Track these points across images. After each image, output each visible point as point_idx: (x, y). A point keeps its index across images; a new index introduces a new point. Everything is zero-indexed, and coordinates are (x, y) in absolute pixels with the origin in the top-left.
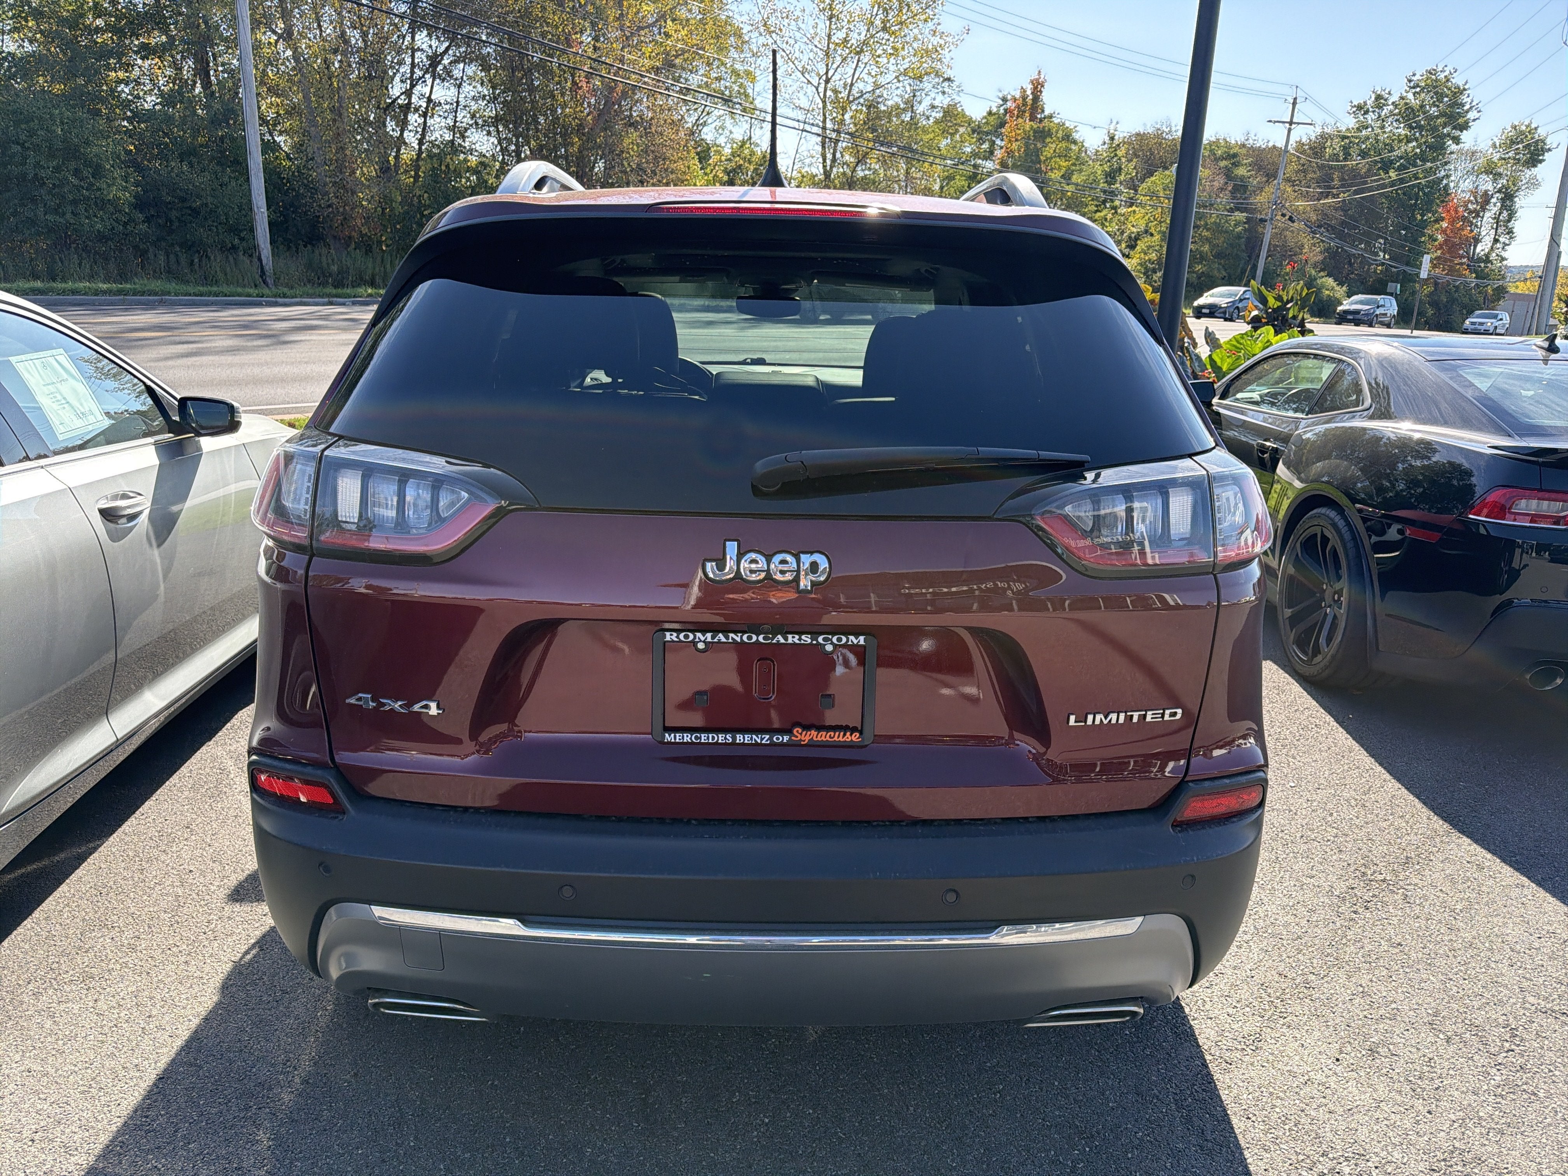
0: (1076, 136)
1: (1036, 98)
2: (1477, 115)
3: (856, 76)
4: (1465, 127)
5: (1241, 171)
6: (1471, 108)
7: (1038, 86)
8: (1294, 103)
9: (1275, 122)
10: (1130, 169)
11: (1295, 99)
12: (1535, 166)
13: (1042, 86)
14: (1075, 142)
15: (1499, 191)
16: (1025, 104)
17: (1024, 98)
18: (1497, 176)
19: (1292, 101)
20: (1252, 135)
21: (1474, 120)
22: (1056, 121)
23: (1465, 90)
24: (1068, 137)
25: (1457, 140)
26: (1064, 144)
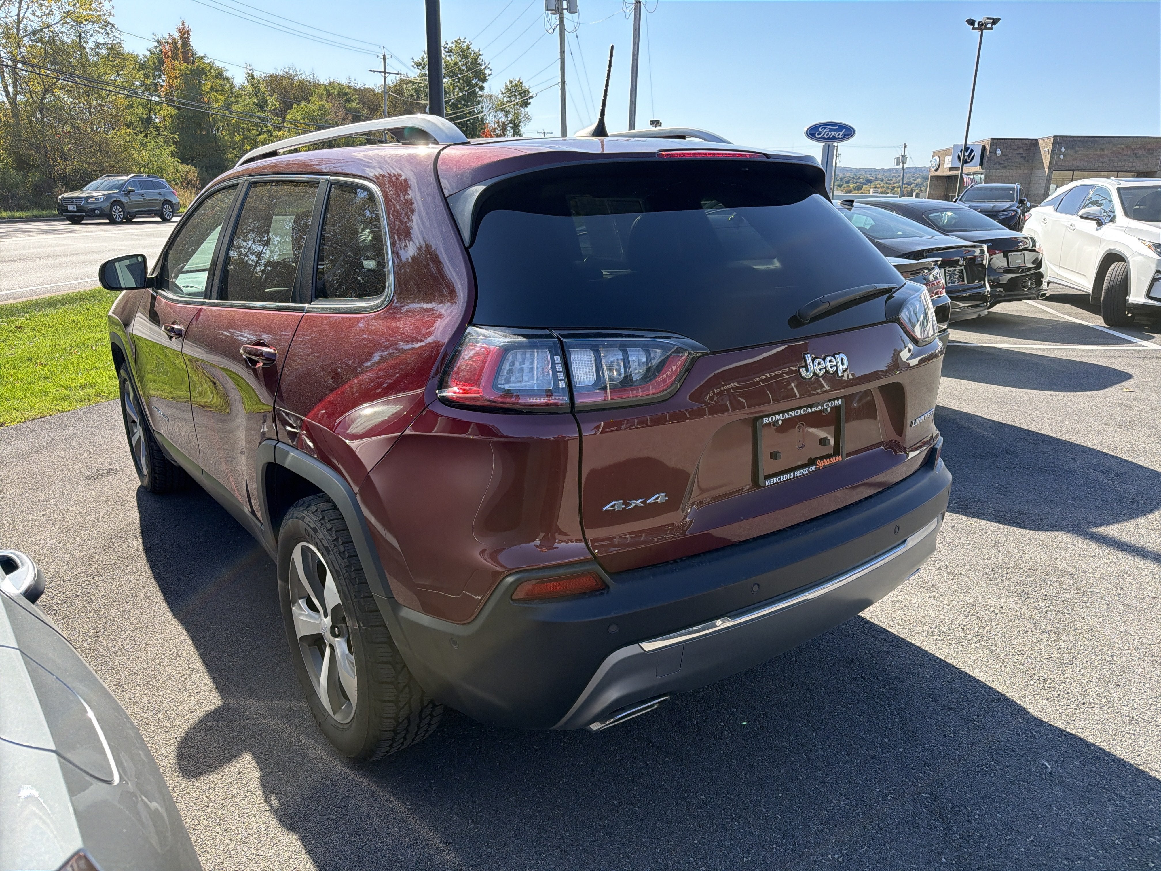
0: (225, 74)
1: (186, 44)
2: (490, 72)
3: (22, 15)
4: (484, 80)
5: (354, 105)
6: (486, 67)
7: (184, 34)
8: (384, 59)
9: (374, 71)
10: (273, 102)
11: (384, 56)
12: (526, 106)
13: (188, 34)
14: (227, 79)
15: (510, 122)
16: (176, 47)
17: (174, 43)
18: (507, 113)
19: (382, 57)
20: (353, 80)
21: (489, 75)
22: (207, 61)
23: (480, 55)
24: (219, 75)
25: (482, 88)
26: (218, 81)
